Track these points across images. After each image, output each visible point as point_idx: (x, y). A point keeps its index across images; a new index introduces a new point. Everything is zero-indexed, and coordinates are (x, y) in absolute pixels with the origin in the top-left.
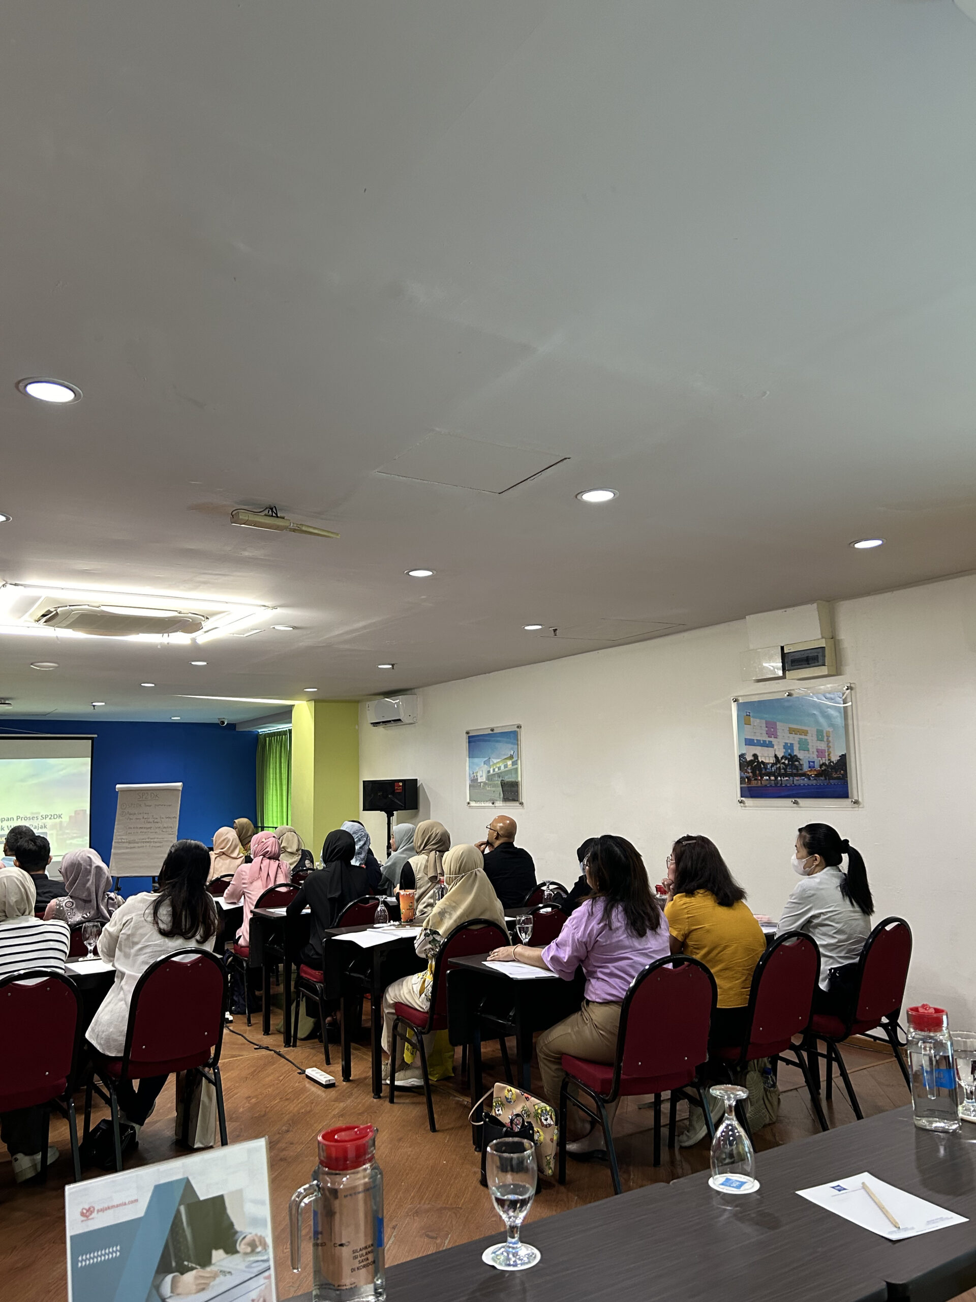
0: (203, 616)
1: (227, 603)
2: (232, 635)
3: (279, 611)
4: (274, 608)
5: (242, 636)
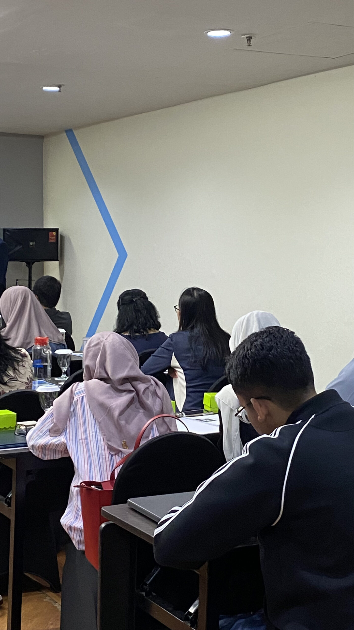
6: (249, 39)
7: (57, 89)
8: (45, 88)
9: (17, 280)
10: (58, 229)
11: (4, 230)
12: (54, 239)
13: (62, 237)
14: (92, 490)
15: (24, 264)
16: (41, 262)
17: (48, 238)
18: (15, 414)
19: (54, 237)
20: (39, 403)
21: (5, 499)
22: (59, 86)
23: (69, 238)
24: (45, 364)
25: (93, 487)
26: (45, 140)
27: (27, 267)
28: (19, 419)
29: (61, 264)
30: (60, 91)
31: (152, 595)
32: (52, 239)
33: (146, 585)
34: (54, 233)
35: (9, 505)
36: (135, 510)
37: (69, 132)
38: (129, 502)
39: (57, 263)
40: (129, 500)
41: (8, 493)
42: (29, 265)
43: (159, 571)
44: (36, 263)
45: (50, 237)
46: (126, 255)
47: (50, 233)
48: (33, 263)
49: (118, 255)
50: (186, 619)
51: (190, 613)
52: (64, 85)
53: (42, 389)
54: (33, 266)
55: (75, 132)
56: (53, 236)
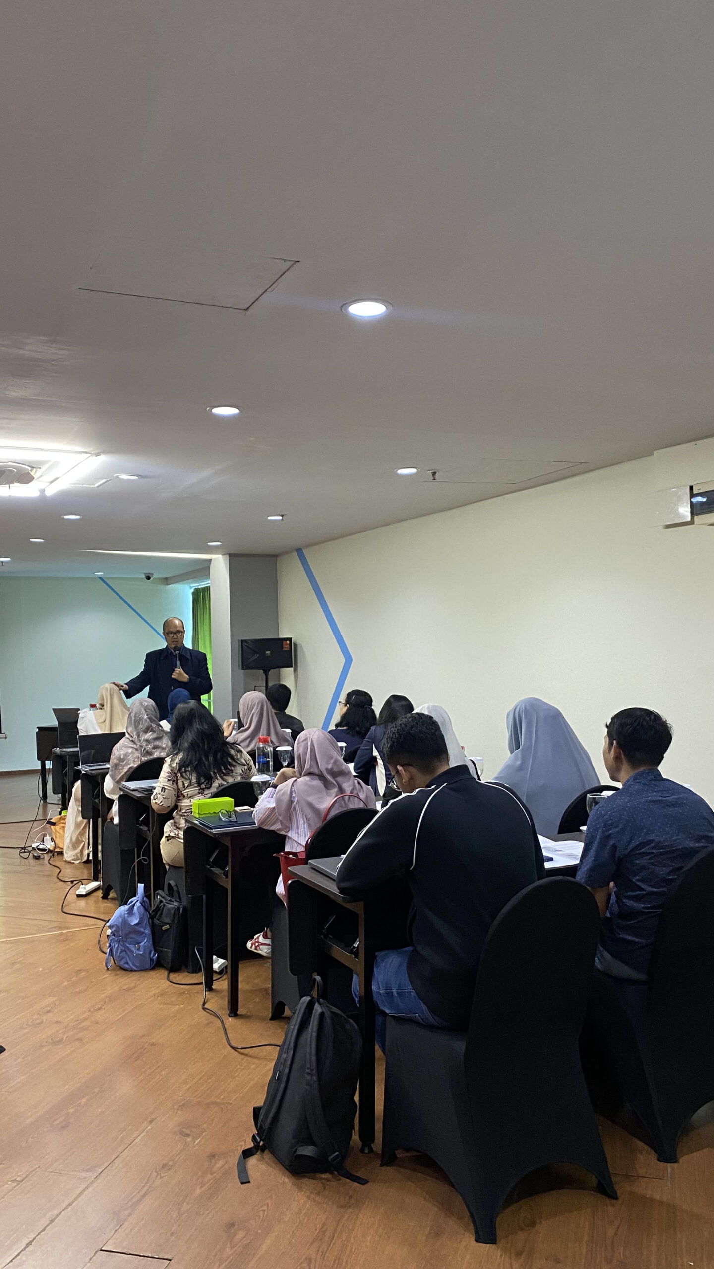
0: (29, 466)
1: (42, 450)
2: (81, 485)
3: (103, 459)
4: (97, 454)
5: (92, 486)
6: (434, 474)
7: (281, 517)
8: (270, 518)
9: (255, 686)
10: (291, 638)
11: (242, 641)
12: (287, 648)
13: (295, 645)
14: (289, 858)
15: (261, 671)
16: (278, 669)
17: (283, 646)
18: (233, 800)
19: (288, 646)
20: (253, 791)
21: (223, 872)
22: (282, 516)
23: (302, 647)
24: (268, 760)
25: (291, 856)
26: (278, 559)
27: (264, 674)
28: (236, 805)
29: (295, 670)
30: (282, 520)
31: (329, 938)
32: (286, 647)
33: (324, 929)
34: (288, 642)
35: (227, 877)
36: (315, 869)
37: (299, 551)
38: (310, 863)
39: (292, 669)
40: (310, 861)
41: (225, 867)
42: (266, 672)
43: (335, 918)
44: (272, 670)
45: (284, 646)
46: (352, 660)
47: (284, 642)
48: (269, 670)
49: (344, 660)
50: (351, 952)
51: (354, 947)
52: (286, 515)
53: (256, 779)
54: (270, 673)
55: (304, 551)
56: (287, 644)
